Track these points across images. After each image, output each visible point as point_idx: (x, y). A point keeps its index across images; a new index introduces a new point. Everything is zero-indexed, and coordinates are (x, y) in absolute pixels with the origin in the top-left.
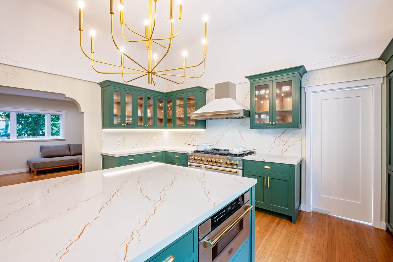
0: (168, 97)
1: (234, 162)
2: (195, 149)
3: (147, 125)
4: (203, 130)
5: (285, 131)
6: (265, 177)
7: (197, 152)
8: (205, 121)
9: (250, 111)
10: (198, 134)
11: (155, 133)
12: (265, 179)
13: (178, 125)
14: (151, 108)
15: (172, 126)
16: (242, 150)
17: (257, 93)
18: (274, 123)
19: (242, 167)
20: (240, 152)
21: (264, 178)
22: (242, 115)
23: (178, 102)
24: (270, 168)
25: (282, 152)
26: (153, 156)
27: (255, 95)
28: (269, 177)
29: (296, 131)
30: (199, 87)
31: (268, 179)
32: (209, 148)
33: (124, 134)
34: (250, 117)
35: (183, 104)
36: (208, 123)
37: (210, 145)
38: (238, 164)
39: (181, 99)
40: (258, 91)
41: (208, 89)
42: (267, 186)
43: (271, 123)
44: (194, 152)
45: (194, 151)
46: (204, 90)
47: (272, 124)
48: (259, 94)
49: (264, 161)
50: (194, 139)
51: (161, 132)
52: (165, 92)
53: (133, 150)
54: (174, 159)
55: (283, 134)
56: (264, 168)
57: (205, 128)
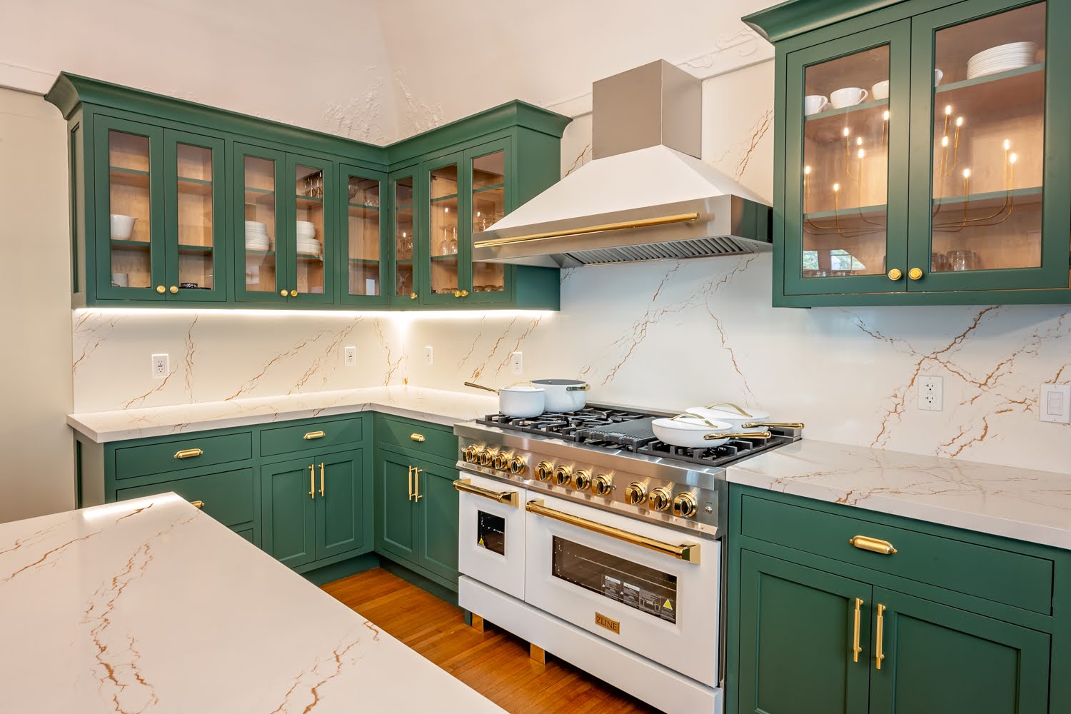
0: (397, 167)
1: (674, 496)
2: (495, 411)
3: (294, 293)
4: (546, 315)
5: (976, 321)
6: (859, 602)
7: (505, 420)
8: (557, 271)
9: (770, 211)
10: (527, 333)
11: (347, 330)
12: (857, 612)
13: (439, 291)
14: (320, 216)
15: (413, 296)
16: (726, 423)
17: (814, 104)
18: (915, 273)
19: (720, 525)
20: (711, 437)
21: (848, 602)
22: (722, 228)
23: (441, 188)
24: (891, 553)
25: (958, 443)
26: (309, 436)
27: (805, 118)
28: (881, 607)
29: (1054, 322)
30: (518, 104)
31: (880, 618)
32: (566, 401)
33: (190, 330)
34: (770, 240)
35: (455, 196)
36: (571, 279)
37: (575, 386)
38: (693, 507)
39: (450, 171)
40: (819, 92)
41: (571, 120)
42: (868, 654)
43: (895, 274)
44: (489, 420)
45: (489, 418)
46: (556, 124)
47: (902, 278)
48: (828, 108)
49: (850, 503)
50: (510, 357)
51: (377, 323)
52: (383, 144)
53: (237, 401)
54: (407, 451)
55: (964, 335)
56: (853, 545)
57: (557, 307)
